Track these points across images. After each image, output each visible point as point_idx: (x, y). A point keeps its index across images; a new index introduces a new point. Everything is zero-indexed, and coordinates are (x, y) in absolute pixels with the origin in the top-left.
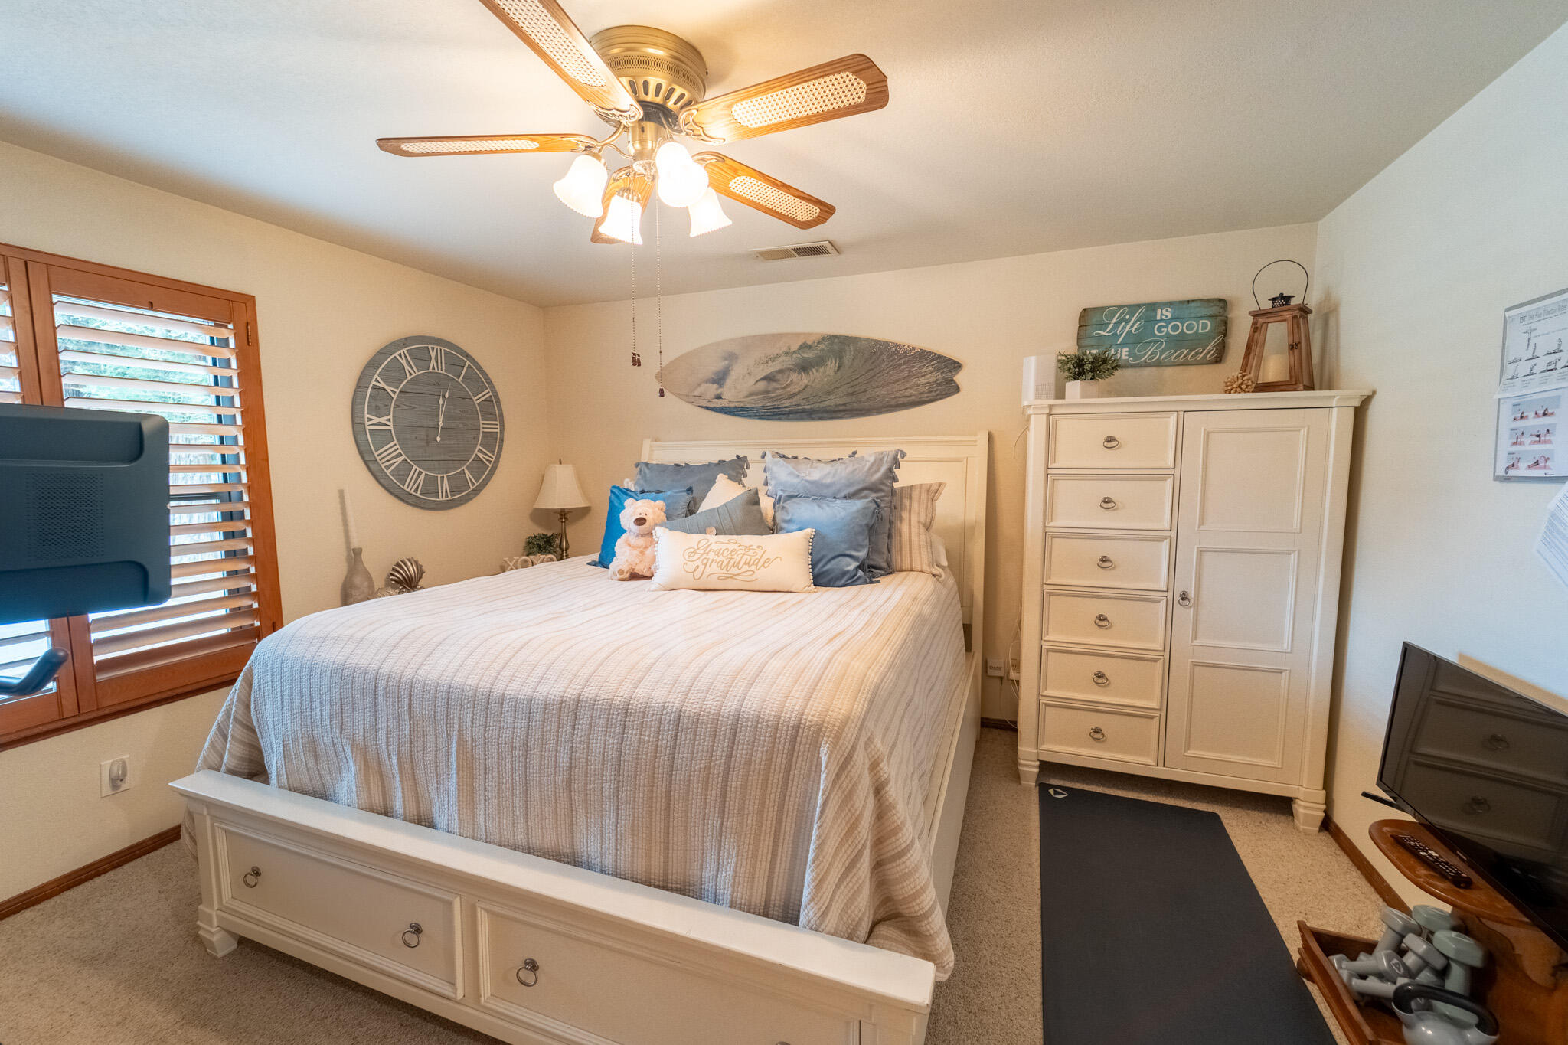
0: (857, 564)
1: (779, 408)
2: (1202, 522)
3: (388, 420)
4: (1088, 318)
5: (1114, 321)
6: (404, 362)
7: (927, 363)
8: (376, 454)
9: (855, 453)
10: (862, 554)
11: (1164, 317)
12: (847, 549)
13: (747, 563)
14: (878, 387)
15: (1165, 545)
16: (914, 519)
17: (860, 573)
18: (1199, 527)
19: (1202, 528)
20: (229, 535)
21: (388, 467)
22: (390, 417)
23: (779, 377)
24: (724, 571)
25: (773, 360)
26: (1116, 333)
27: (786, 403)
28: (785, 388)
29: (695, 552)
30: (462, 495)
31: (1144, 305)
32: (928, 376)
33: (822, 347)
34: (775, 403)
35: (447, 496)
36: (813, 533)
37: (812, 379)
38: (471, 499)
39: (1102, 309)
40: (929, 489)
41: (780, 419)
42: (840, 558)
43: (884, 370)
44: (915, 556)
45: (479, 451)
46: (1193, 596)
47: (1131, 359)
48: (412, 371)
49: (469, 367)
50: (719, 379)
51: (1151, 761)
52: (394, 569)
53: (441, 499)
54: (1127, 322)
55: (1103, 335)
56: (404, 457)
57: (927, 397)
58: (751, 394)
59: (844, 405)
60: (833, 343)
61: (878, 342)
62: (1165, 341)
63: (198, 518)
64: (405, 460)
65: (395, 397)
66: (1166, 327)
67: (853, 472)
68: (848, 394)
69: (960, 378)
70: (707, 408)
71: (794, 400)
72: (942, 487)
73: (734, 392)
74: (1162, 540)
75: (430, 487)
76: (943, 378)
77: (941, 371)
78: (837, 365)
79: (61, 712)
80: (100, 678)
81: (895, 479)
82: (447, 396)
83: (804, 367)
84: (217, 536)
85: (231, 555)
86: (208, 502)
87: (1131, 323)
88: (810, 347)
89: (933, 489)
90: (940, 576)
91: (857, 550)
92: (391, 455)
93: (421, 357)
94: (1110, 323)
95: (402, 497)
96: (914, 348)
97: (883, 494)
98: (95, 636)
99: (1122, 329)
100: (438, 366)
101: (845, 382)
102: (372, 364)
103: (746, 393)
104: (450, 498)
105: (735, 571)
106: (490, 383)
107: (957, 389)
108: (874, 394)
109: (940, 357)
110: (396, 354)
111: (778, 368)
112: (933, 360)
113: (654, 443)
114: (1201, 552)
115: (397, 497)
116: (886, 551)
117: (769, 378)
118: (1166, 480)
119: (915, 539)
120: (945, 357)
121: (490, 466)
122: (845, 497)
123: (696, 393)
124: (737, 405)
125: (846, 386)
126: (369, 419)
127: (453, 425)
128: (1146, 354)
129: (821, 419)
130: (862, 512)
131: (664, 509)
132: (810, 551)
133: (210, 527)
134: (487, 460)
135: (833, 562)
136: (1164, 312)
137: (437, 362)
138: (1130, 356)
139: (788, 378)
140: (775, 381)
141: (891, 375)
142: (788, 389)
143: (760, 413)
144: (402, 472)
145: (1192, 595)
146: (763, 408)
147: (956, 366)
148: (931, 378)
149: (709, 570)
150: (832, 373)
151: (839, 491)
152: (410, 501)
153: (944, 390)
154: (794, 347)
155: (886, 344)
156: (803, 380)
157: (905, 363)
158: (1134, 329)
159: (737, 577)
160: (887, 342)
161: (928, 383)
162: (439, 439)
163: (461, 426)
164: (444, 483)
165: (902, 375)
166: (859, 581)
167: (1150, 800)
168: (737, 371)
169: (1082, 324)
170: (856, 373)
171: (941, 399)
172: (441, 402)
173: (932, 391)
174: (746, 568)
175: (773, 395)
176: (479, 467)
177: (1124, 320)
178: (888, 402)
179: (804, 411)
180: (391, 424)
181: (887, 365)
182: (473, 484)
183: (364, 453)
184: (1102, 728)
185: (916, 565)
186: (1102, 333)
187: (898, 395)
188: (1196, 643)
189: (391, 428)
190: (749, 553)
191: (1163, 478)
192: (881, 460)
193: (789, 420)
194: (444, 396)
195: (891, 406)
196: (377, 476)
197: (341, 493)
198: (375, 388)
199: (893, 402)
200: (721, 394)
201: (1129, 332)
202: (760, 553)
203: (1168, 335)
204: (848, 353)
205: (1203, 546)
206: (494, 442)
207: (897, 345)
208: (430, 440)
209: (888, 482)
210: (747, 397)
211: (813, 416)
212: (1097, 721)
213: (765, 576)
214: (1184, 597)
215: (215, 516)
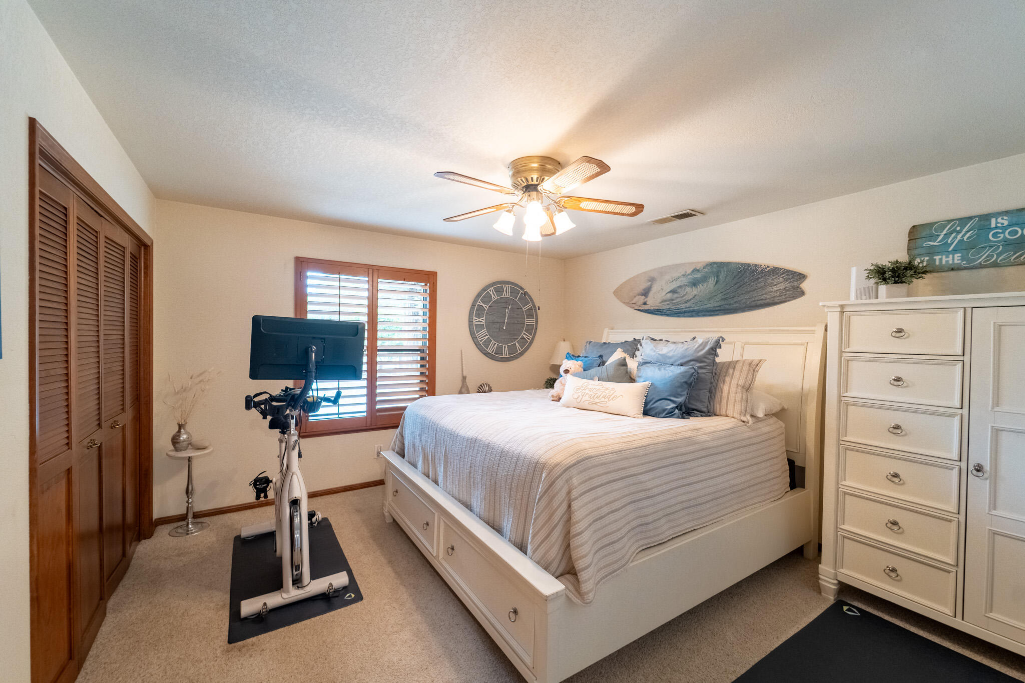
0: (675, 405)
1: (678, 309)
2: (997, 402)
3: (483, 320)
4: (915, 234)
5: (945, 232)
6: (491, 293)
7: (779, 276)
8: (477, 334)
9: (694, 338)
10: (680, 400)
11: (999, 225)
12: (670, 395)
13: (604, 397)
14: (742, 294)
15: (956, 421)
16: (734, 382)
17: (677, 411)
18: (993, 408)
19: (996, 409)
20: (422, 366)
21: (481, 341)
22: (484, 318)
23: (679, 290)
24: (592, 400)
25: (676, 280)
26: (946, 243)
27: (683, 306)
28: (682, 297)
29: (580, 389)
30: (514, 355)
31: (975, 217)
32: (778, 285)
33: (706, 270)
34: (676, 306)
35: (506, 355)
36: (650, 385)
37: (699, 291)
38: (519, 357)
39: (931, 225)
40: (751, 363)
41: (679, 316)
42: (663, 401)
43: (747, 282)
44: (730, 407)
45: (524, 334)
46: (988, 469)
47: (965, 262)
48: (494, 297)
49: (522, 293)
50: (646, 293)
51: (949, 611)
52: (479, 387)
53: (503, 356)
54: (958, 232)
55: (933, 245)
56: (488, 336)
57: (778, 300)
58: (663, 301)
59: (720, 306)
60: (712, 267)
61: (743, 264)
62: (1002, 245)
63: (410, 358)
64: (489, 338)
65: (486, 309)
66: (1003, 233)
67: (686, 350)
68: (722, 299)
69: (805, 286)
70: (639, 310)
71: (688, 305)
72: (761, 362)
73: (653, 301)
74: (954, 416)
75: (499, 351)
76: (791, 286)
77: (790, 281)
78: (715, 280)
79: (366, 424)
80: (378, 414)
81: (716, 355)
82: (510, 307)
83: (694, 284)
84: (419, 366)
85: (422, 374)
86: (417, 352)
87: (963, 233)
88: (698, 271)
89: (754, 363)
90: (748, 423)
91: (675, 397)
92: (483, 335)
93: (499, 291)
94: (940, 235)
95: (486, 354)
96: (768, 267)
97: (705, 364)
98: (378, 399)
99: (953, 239)
100: (507, 294)
101: (720, 292)
102: (479, 295)
103: (659, 301)
104: (508, 356)
105: (597, 400)
106: (532, 300)
107: (802, 293)
108: (739, 299)
109: (788, 271)
110: (489, 290)
111: (678, 285)
112: (783, 274)
113: (611, 330)
114: (996, 432)
115: (484, 354)
116: (707, 401)
117: (673, 291)
118: (956, 365)
119: (732, 396)
120: (792, 271)
121: (529, 341)
122: (678, 365)
123: (633, 302)
124: (655, 308)
125: (721, 295)
126: (475, 320)
127: (512, 321)
128: (980, 257)
129: (704, 316)
130: (682, 374)
131: (582, 366)
132: (646, 395)
133: (416, 362)
134: (528, 338)
135: (659, 403)
136: (999, 220)
137: (506, 292)
138: (962, 260)
139: (685, 290)
140: (677, 293)
141: (752, 286)
142: (685, 298)
143: (668, 312)
144: (487, 343)
145: (987, 467)
146: (669, 309)
147: (802, 277)
148: (782, 286)
149: (584, 399)
150: (712, 286)
151: (675, 361)
152: (490, 357)
153: (792, 294)
154: (689, 272)
155: (749, 265)
156: (694, 291)
157: (762, 277)
158: (965, 238)
159: (599, 404)
160: (749, 264)
161: (779, 290)
162: (504, 328)
163: (516, 322)
164: (506, 349)
165: (759, 285)
166: (675, 416)
167: (952, 648)
168: (655, 288)
169: (912, 238)
170: (728, 285)
171: (789, 301)
172: (507, 311)
173: (782, 296)
174: (603, 399)
175: (675, 301)
176: (523, 342)
177: (954, 231)
178: (749, 303)
179: (693, 311)
180: (484, 321)
181: (749, 279)
182: (520, 350)
183: (472, 334)
184: (898, 570)
185: (730, 413)
186: (932, 243)
187: (757, 298)
188: (994, 512)
189: (484, 323)
190: (607, 392)
191: (953, 363)
192: (707, 343)
193: (684, 316)
194: (508, 308)
195: (750, 307)
196: (477, 344)
197: (461, 351)
198: (478, 305)
199: (753, 304)
200: (646, 301)
201: (961, 241)
202: (612, 392)
203: (1005, 240)
204: (722, 273)
205: (998, 425)
206: (533, 330)
207: (756, 265)
208: (500, 328)
209: (711, 357)
210: (661, 303)
211: (700, 314)
212: (894, 562)
213: (613, 405)
214: (979, 469)
215: (419, 359)
